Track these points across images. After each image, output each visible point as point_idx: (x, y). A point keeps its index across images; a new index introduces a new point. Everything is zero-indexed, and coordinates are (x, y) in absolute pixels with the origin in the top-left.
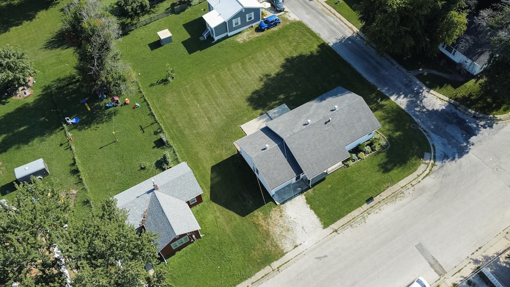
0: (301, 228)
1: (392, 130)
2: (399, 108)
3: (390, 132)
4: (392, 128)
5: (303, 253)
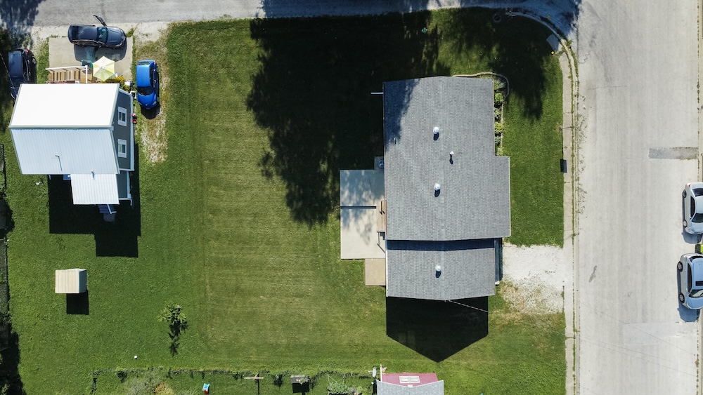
0: (546, 275)
1: (484, 54)
2: (454, 12)
5: (575, 291)
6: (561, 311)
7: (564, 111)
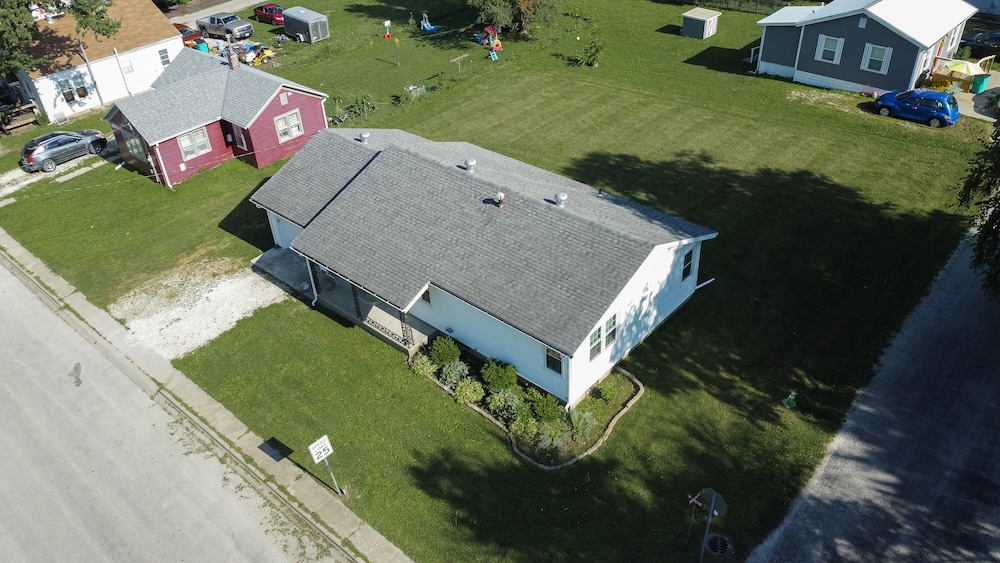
0: (176, 317)
1: (647, 466)
2: (798, 473)
3: (633, 464)
4: (659, 466)
5: (100, 340)
6: (111, 306)
7: (367, 527)
